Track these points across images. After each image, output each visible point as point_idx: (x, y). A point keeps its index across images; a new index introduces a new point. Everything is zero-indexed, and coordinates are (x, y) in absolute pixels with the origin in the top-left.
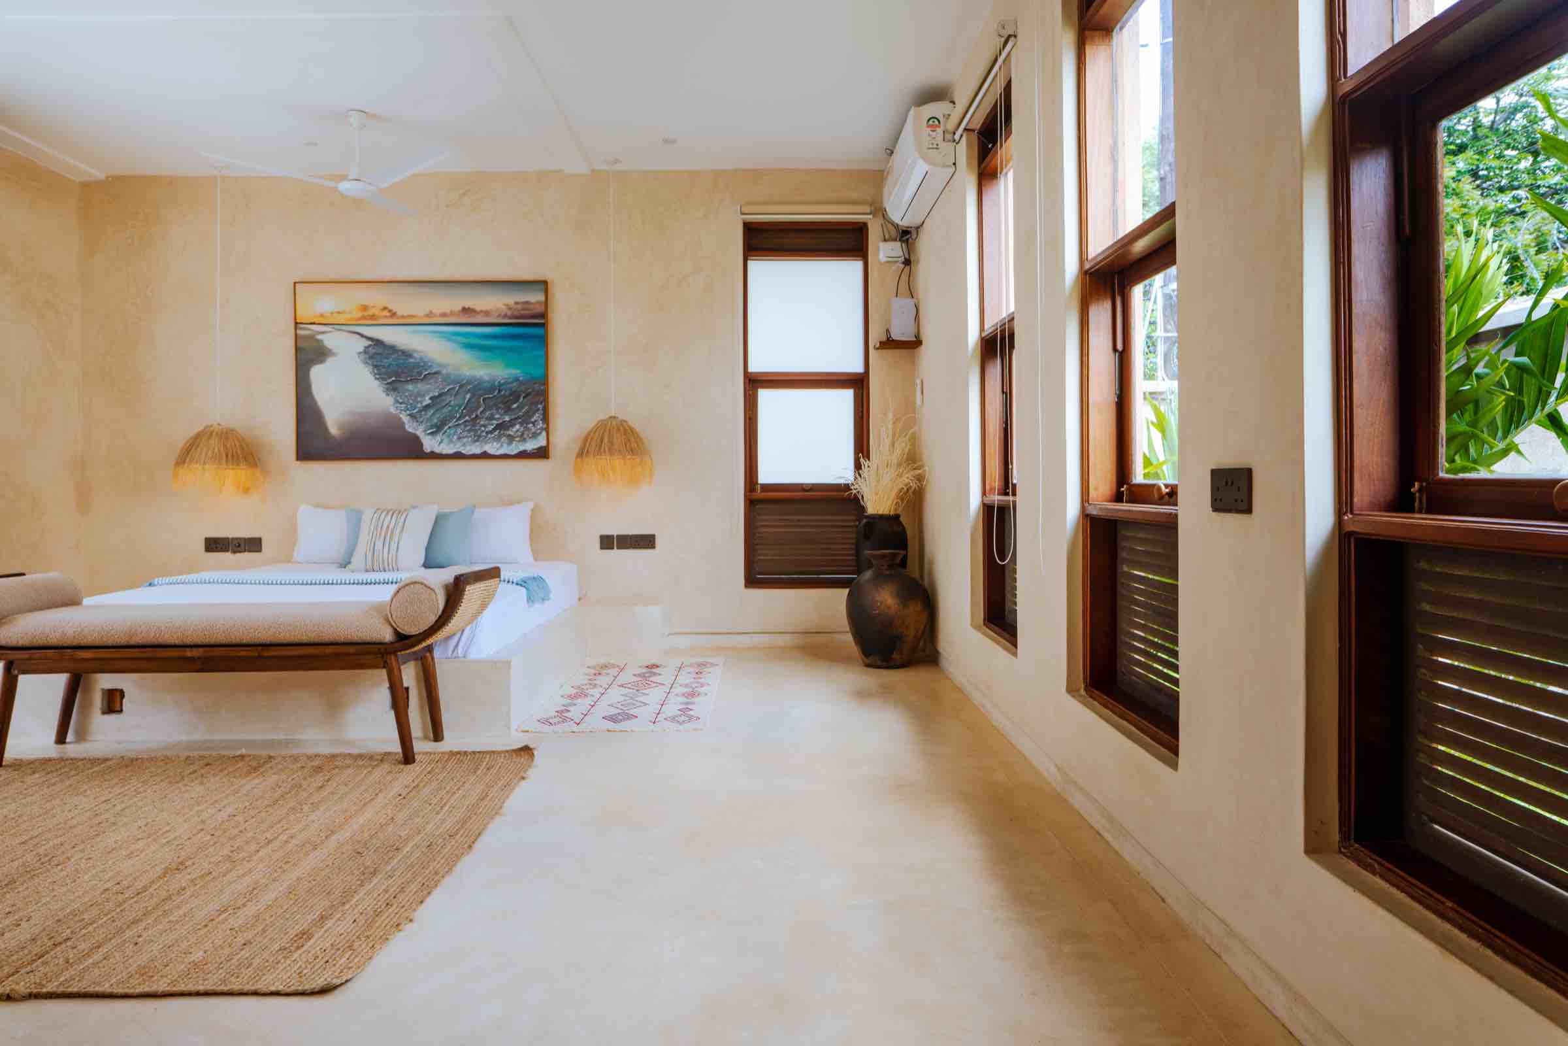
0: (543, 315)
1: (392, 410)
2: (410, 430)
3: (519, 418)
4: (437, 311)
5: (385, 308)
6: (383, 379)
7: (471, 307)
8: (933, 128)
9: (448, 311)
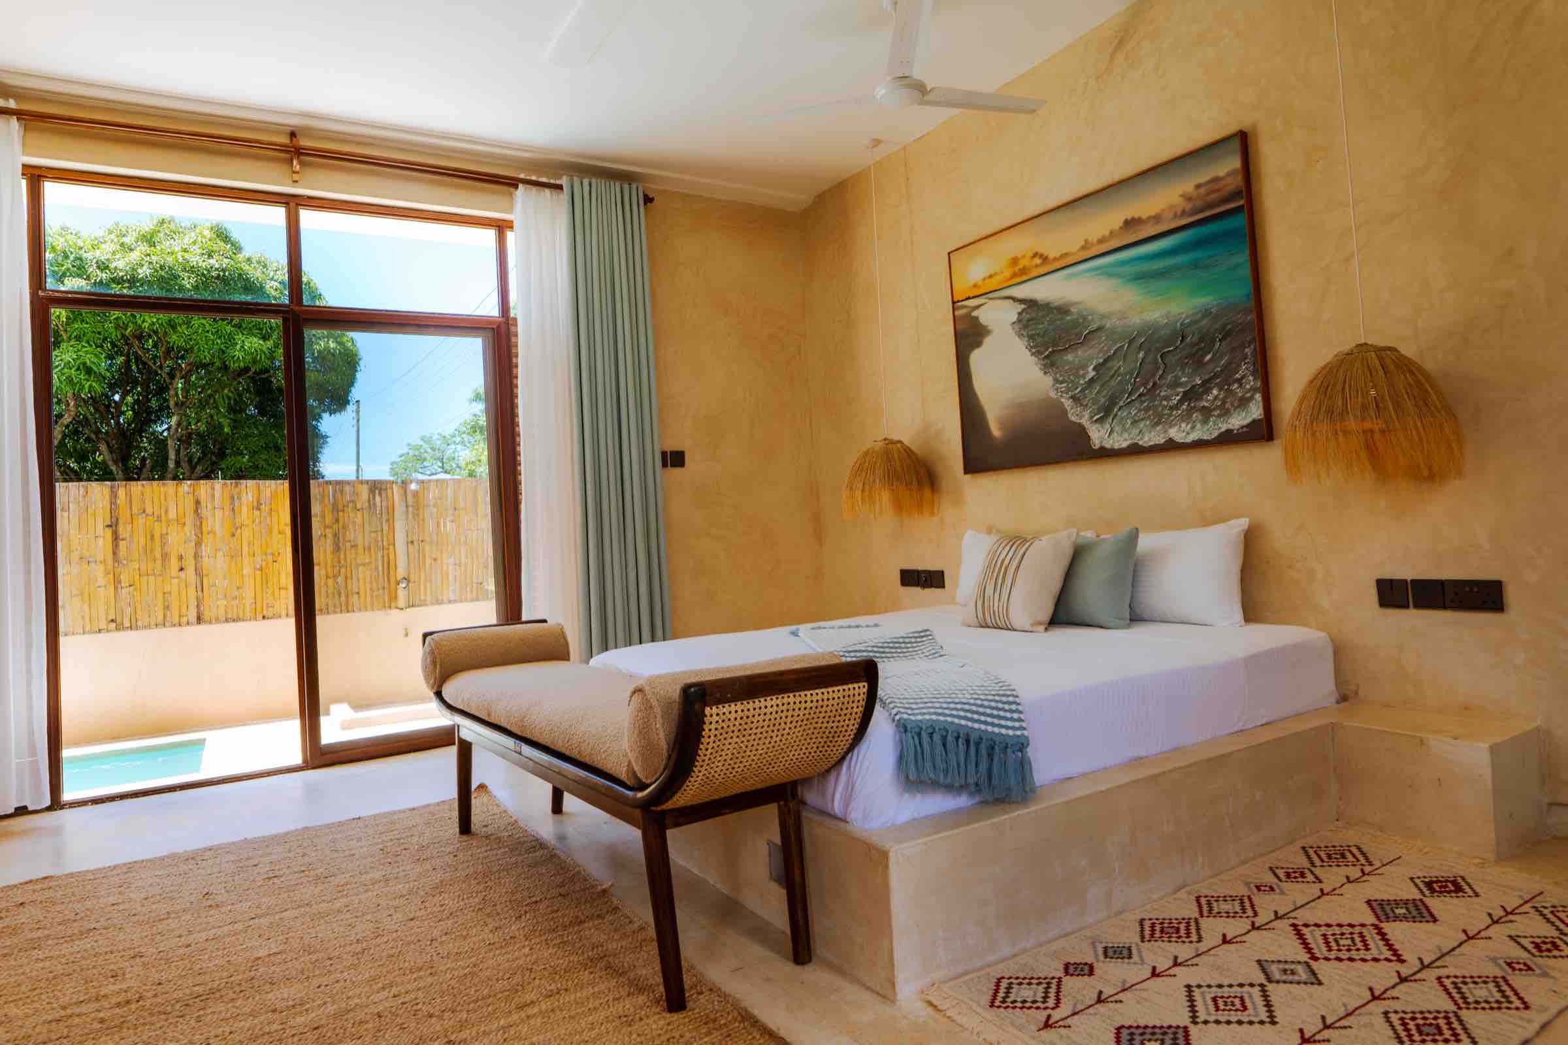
0: (1246, 190)
1: (1053, 394)
2: (1073, 419)
3: (1215, 376)
4: (1093, 237)
5: (1035, 255)
7: (1136, 216)
9: (1107, 233)
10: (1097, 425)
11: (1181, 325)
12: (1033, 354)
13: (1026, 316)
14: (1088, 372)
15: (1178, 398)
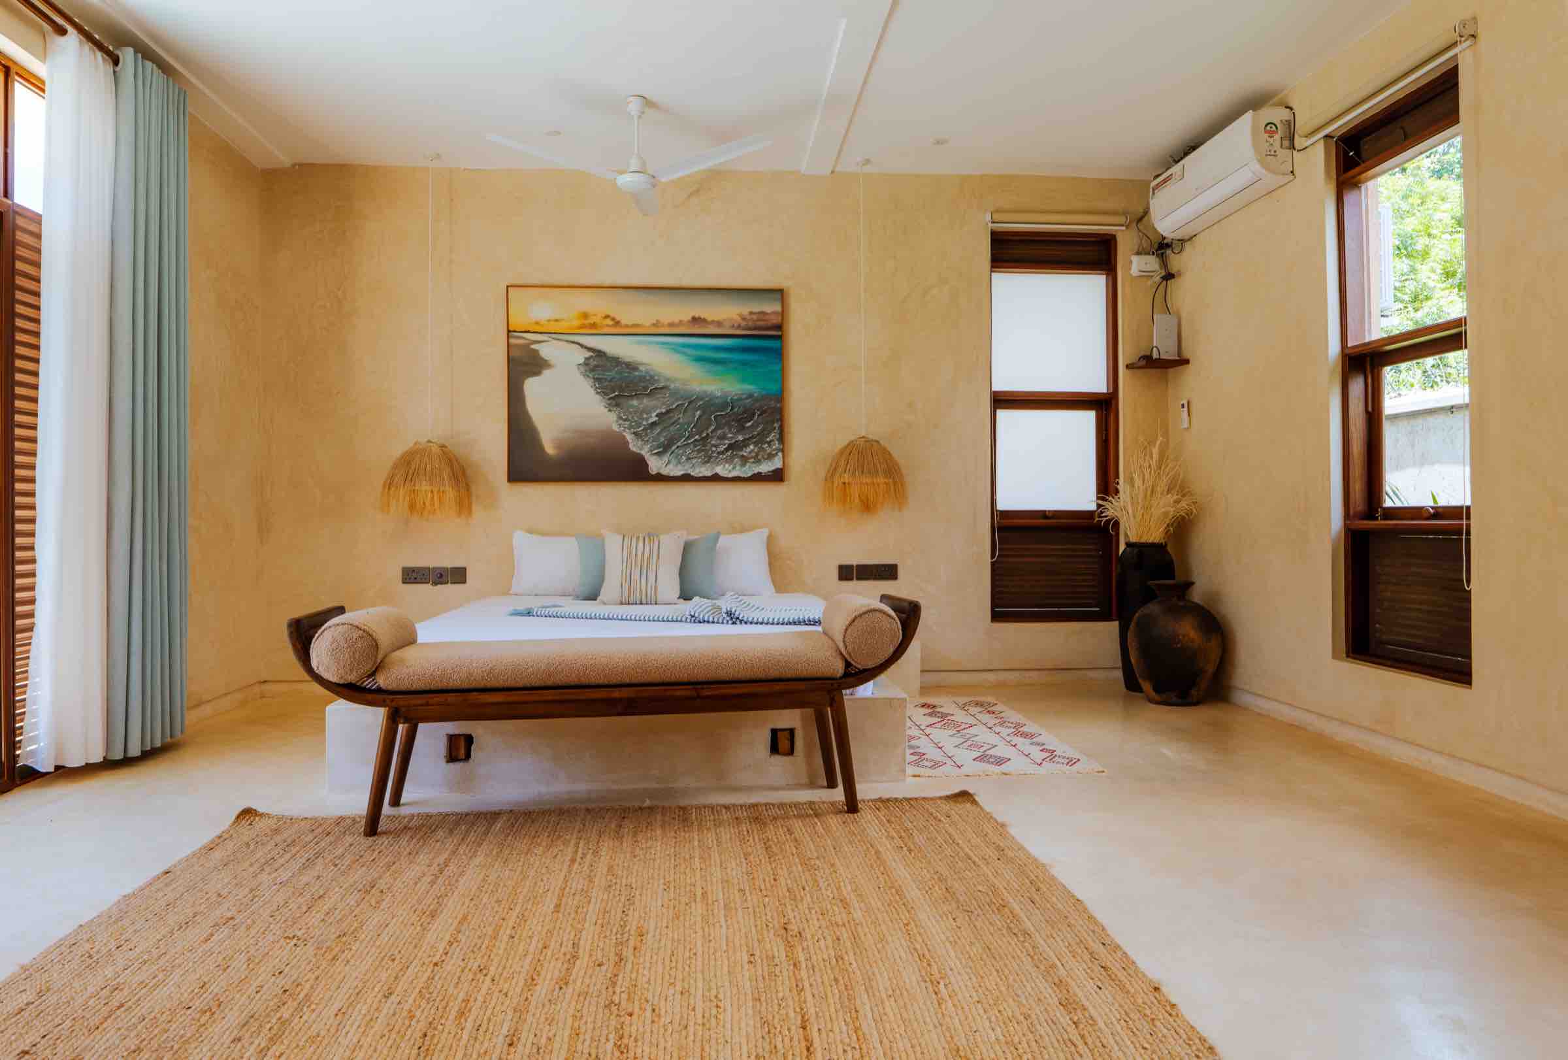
0: (779, 327)
4: (666, 320)
5: (607, 317)
6: (606, 394)
7: (702, 317)
8: (1271, 134)
9: (677, 321)
10: (655, 457)
11: (731, 399)
12: (598, 393)
13: (593, 363)
14: (651, 417)
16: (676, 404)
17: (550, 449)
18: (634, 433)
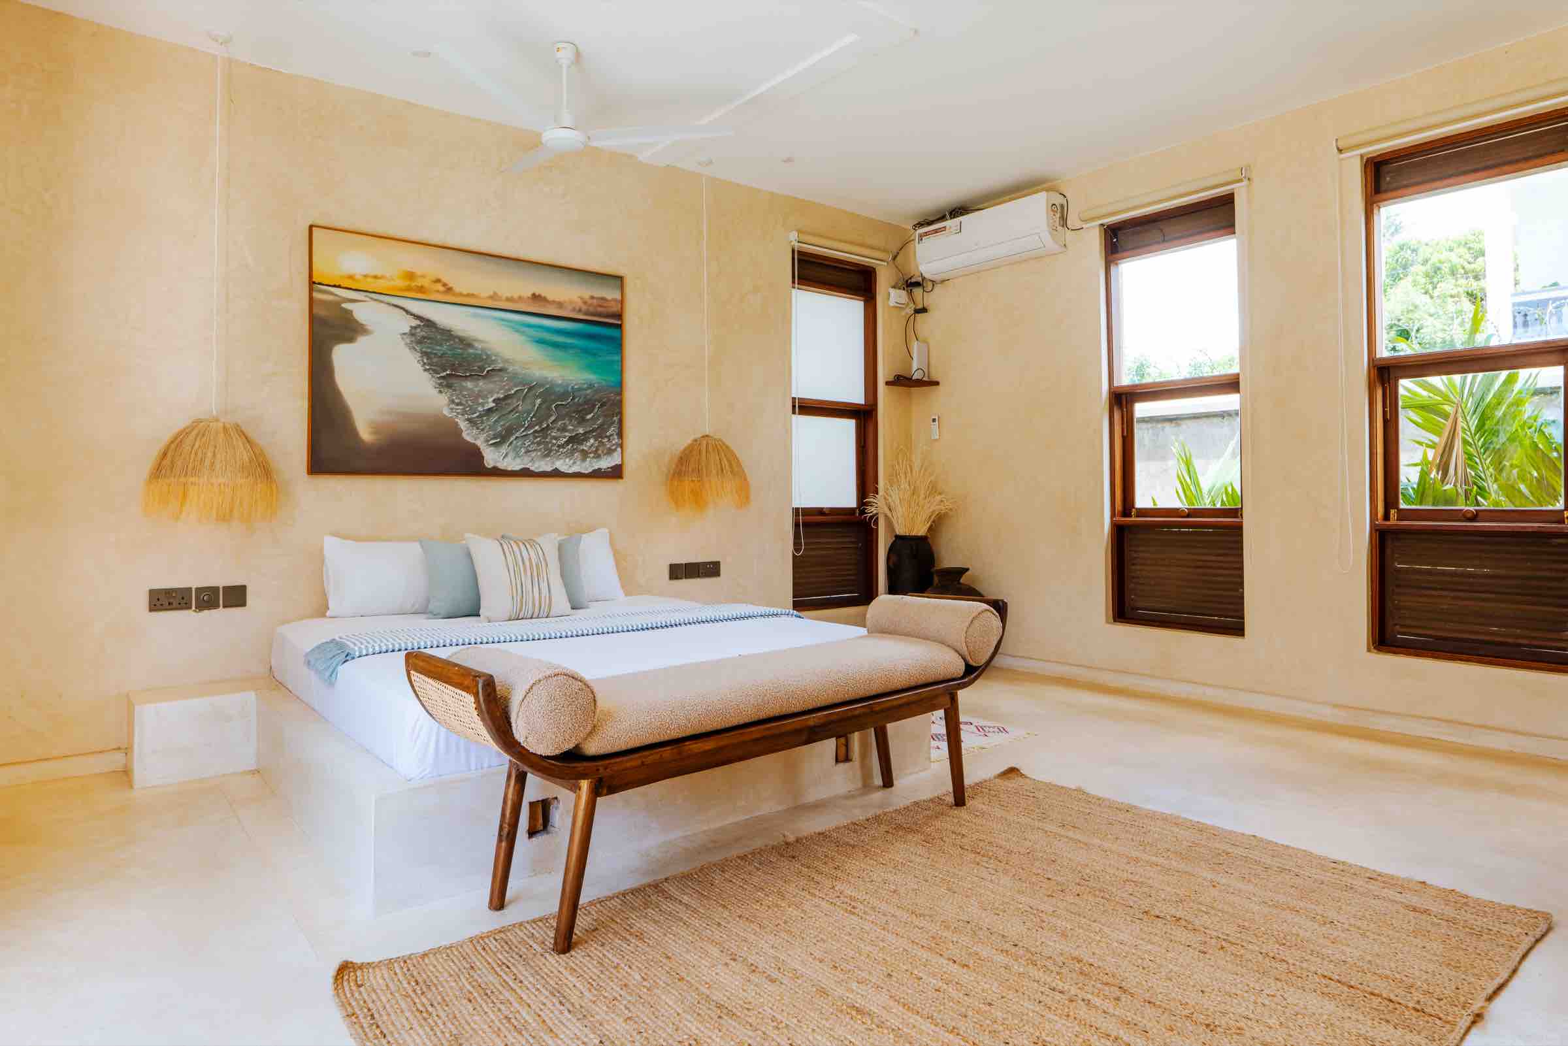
0: (619, 316)
1: (446, 412)
2: (468, 439)
4: (503, 294)
5: (438, 281)
7: (543, 295)
8: (1054, 212)
9: (516, 296)
10: (492, 448)
11: (573, 388)
14: (488, 403)
15: (564, 440)
16: (515, 389)
17: (365, 434)
18: (468, 420)
